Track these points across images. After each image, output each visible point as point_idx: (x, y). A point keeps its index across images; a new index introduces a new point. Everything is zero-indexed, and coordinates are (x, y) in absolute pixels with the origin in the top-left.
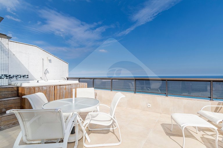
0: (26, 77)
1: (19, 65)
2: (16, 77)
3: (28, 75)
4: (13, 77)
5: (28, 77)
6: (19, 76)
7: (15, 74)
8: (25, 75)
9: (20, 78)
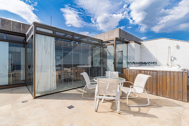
0: (155, 63)
1: (150, 55)
2: (149, 63)
3: (156, 62)
4: (147, 63)
5: (156, 64)
6: (151, 63)
7: (148, 61)
8: (154, 62)
9: (151, 64)
